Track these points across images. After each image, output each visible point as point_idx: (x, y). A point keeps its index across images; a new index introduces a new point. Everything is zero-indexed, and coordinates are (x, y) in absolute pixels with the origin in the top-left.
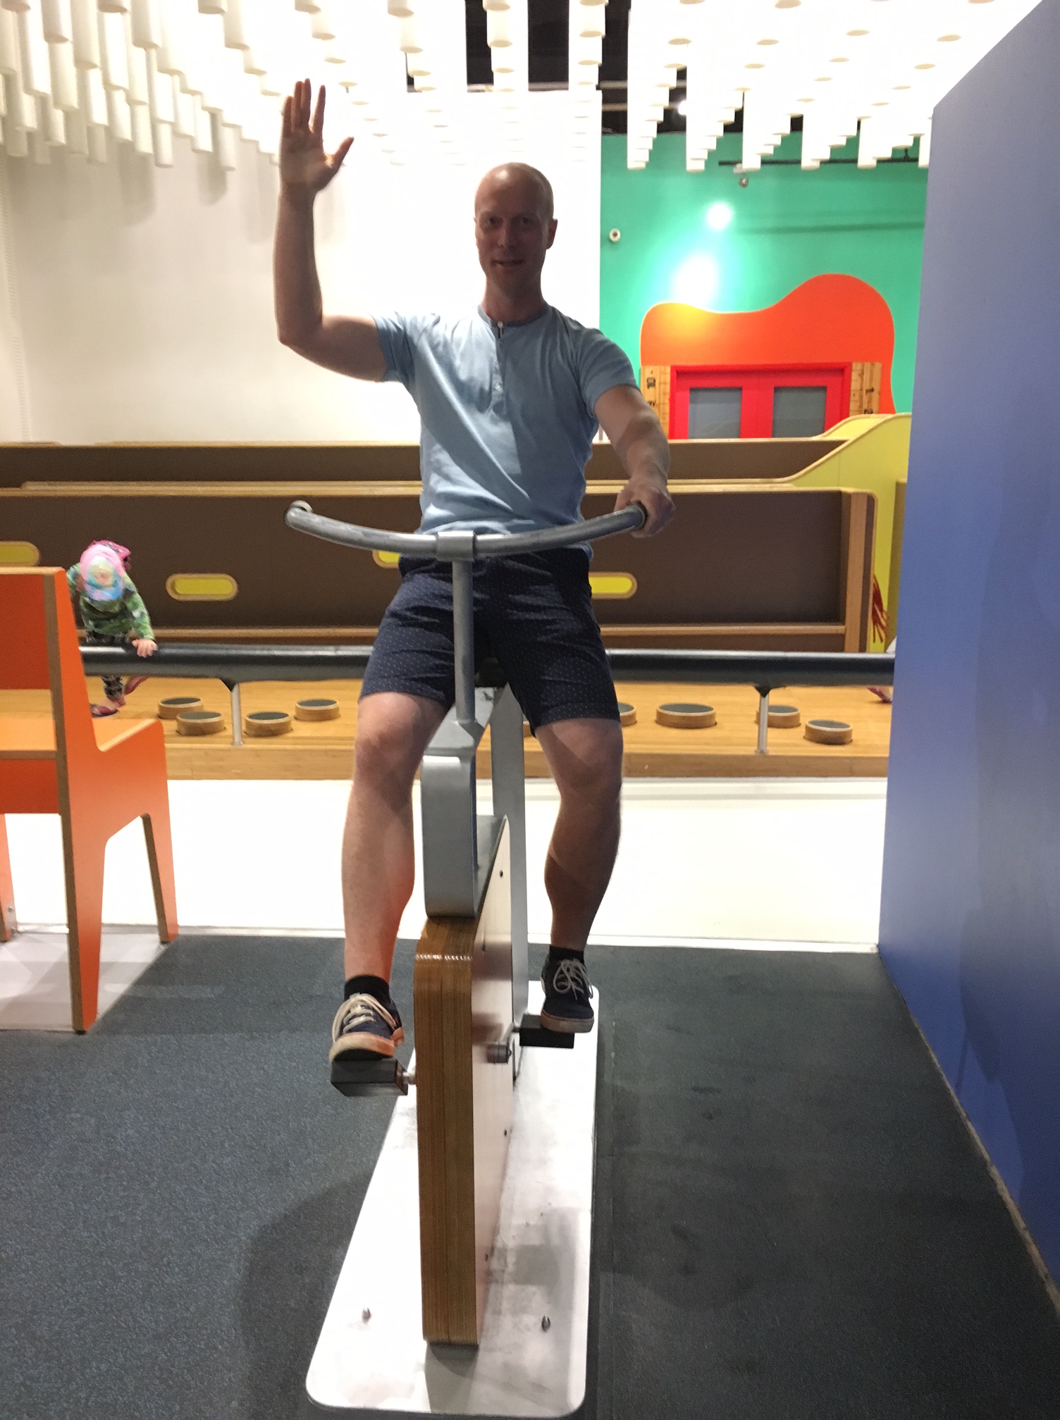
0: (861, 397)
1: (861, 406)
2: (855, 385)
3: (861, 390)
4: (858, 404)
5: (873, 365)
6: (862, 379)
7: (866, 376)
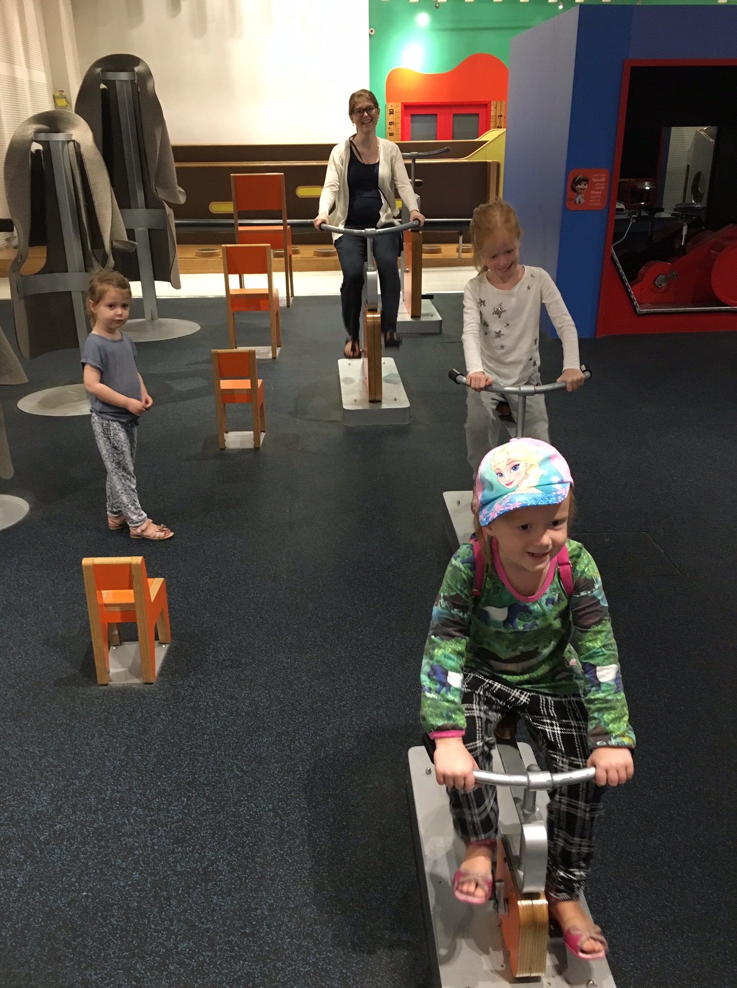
0: (496, 119)
1: (496, 124)
2: (493, 113)
3: (496, 115)
4: (494, 123)
5: (501, 102)
6: (496, 110)
7: (498, 108)
